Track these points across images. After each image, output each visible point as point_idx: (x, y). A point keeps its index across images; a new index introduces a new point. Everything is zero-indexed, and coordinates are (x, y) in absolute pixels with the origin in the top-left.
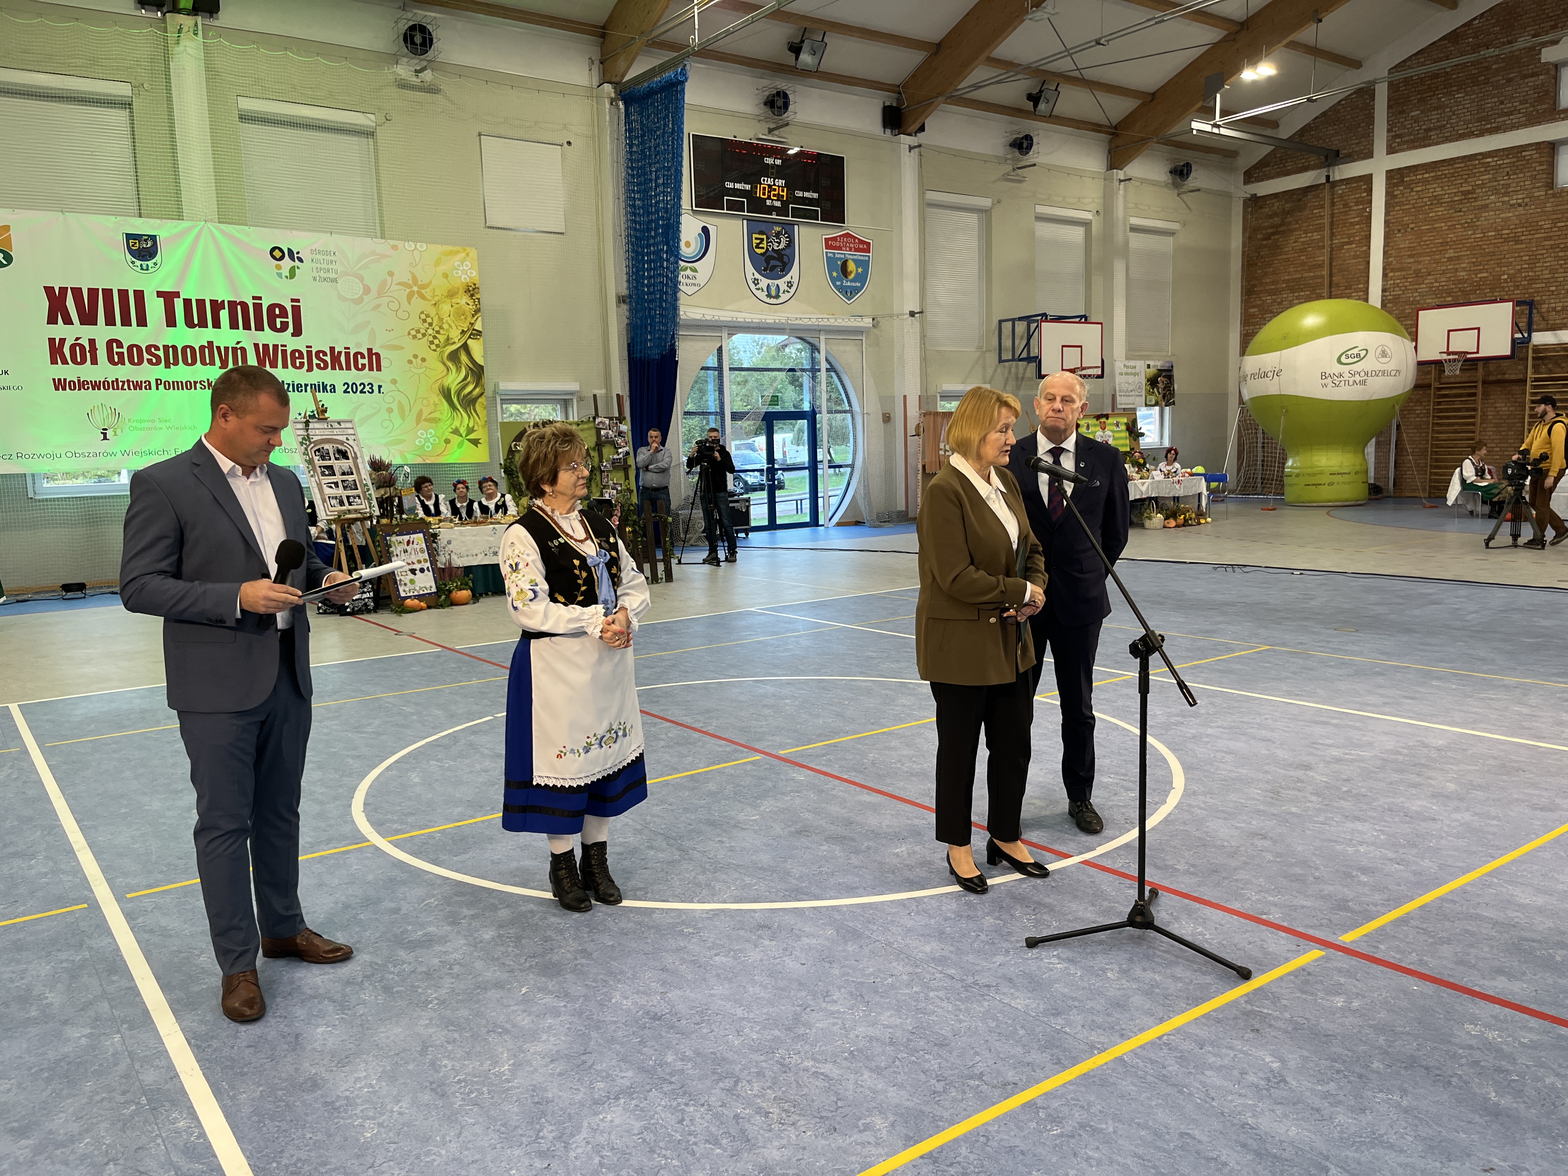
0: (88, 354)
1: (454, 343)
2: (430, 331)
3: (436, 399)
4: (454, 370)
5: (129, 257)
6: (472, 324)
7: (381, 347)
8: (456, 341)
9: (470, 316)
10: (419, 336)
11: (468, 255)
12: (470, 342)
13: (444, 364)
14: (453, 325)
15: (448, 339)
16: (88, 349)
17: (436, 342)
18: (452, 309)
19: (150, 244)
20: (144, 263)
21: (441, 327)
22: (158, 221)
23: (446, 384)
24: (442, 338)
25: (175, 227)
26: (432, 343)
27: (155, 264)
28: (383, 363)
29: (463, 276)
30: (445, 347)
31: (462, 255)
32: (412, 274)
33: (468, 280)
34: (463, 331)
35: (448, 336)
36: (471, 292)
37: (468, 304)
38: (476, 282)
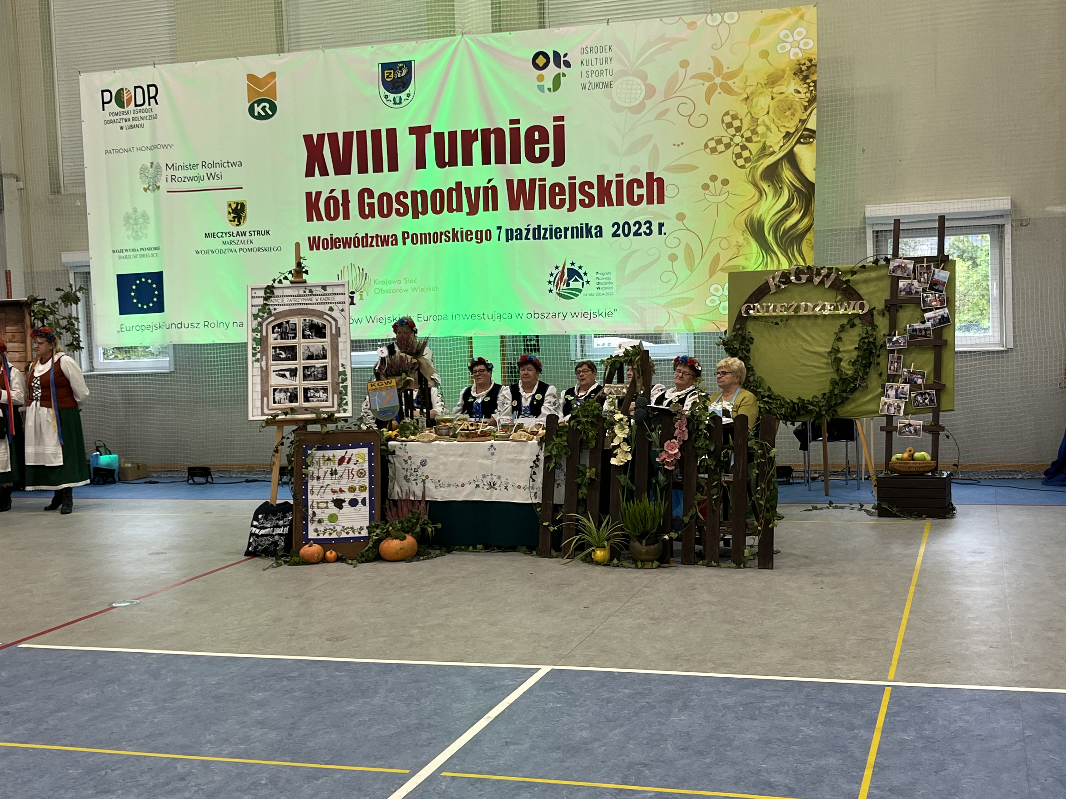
0: (341, 208)
1: (773, 153)
2: (738, 140)
3: (741, 239)
4: (770, 195)
5: (383, 91)
6: (803, 121)
7: (666, 169)
8: (776, 149)
9: (799, 109)
10: (721, 148)
11: (802, 17)
12: (799, 149)
13: (756, 185)
14: (773, 127)
15: (764, 148)
16: (341, 202)
17: (746, 154)
18: (772, 103)
19: (404, 72)
20: (397, 96)
21: (754, 132)
22: (414, 43)
23: (756, 215)
24: (754, 147)
25: (431, 47)
26: (739, 156)
27: (408, 95)
28: (668, 192)
29: (793, 51)
30: (758, 160)
31: (794, 18)
32: (715, 59)
33: (800, 55)
34: (788, 133)
35: (764, 143)
36: (804, 74)
37: (799, 92)
38: (813, 57)
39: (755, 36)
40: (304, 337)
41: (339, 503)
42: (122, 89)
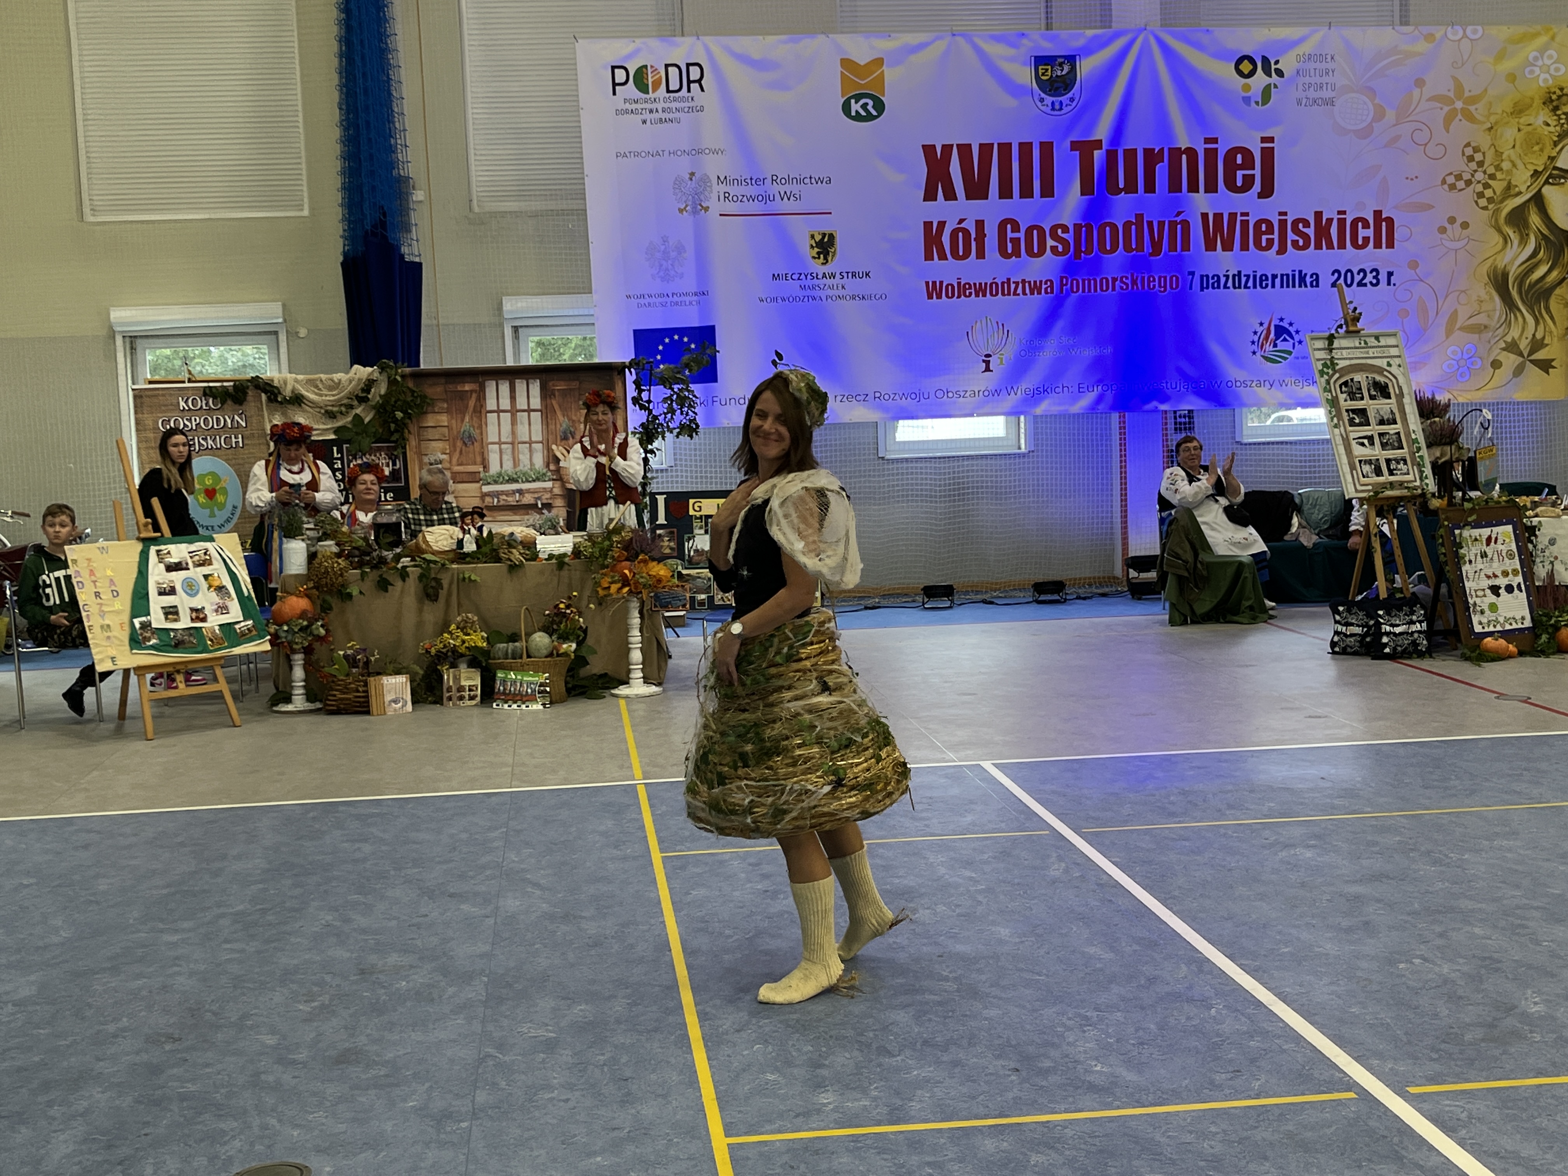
0: (973, 244)
1: (1520, 193)
3: (1482, 293)
4: (1516, 242)
5: (1037, 92)
6: (1552, 159)
7: (1397, 207)
8: (1523, 188)
9: (1548, 145)
10: (1461, 184)
11: (1553, 38)
12: (1547, 190)
13: (1500, 231)
14: (1519, 162)
15: (1509, 187)
16: (973, 236)
20: (1056, 100)
21: (1498, 168)
23: (1500, 265)
24: (1498, 186)
28: (1398, 235)
29: (1543, 76)
30: (1502, 202)
31: (1544, 39)
32: (1455, 79)
33: (1551, 82)
34: (1536, 171)
35: (1509, 183)
36: (1555, 104)
37: (1548, 125)
38: (1564, 85)
39: (1501, 56)
40: (1372, 398)
41: (1495, 590)
42: (646, 67)
